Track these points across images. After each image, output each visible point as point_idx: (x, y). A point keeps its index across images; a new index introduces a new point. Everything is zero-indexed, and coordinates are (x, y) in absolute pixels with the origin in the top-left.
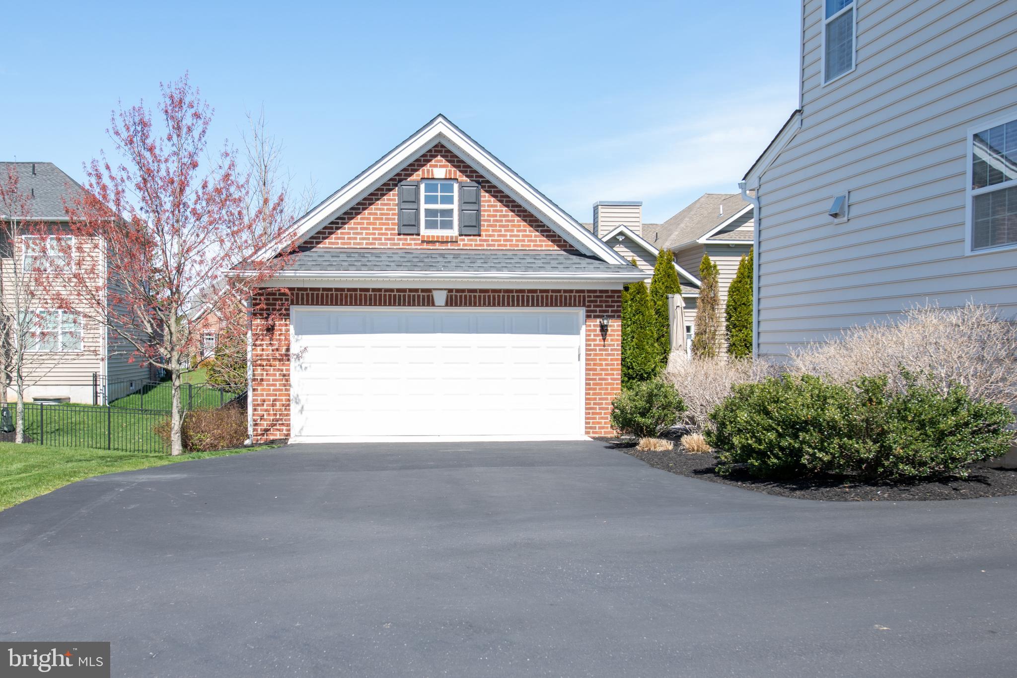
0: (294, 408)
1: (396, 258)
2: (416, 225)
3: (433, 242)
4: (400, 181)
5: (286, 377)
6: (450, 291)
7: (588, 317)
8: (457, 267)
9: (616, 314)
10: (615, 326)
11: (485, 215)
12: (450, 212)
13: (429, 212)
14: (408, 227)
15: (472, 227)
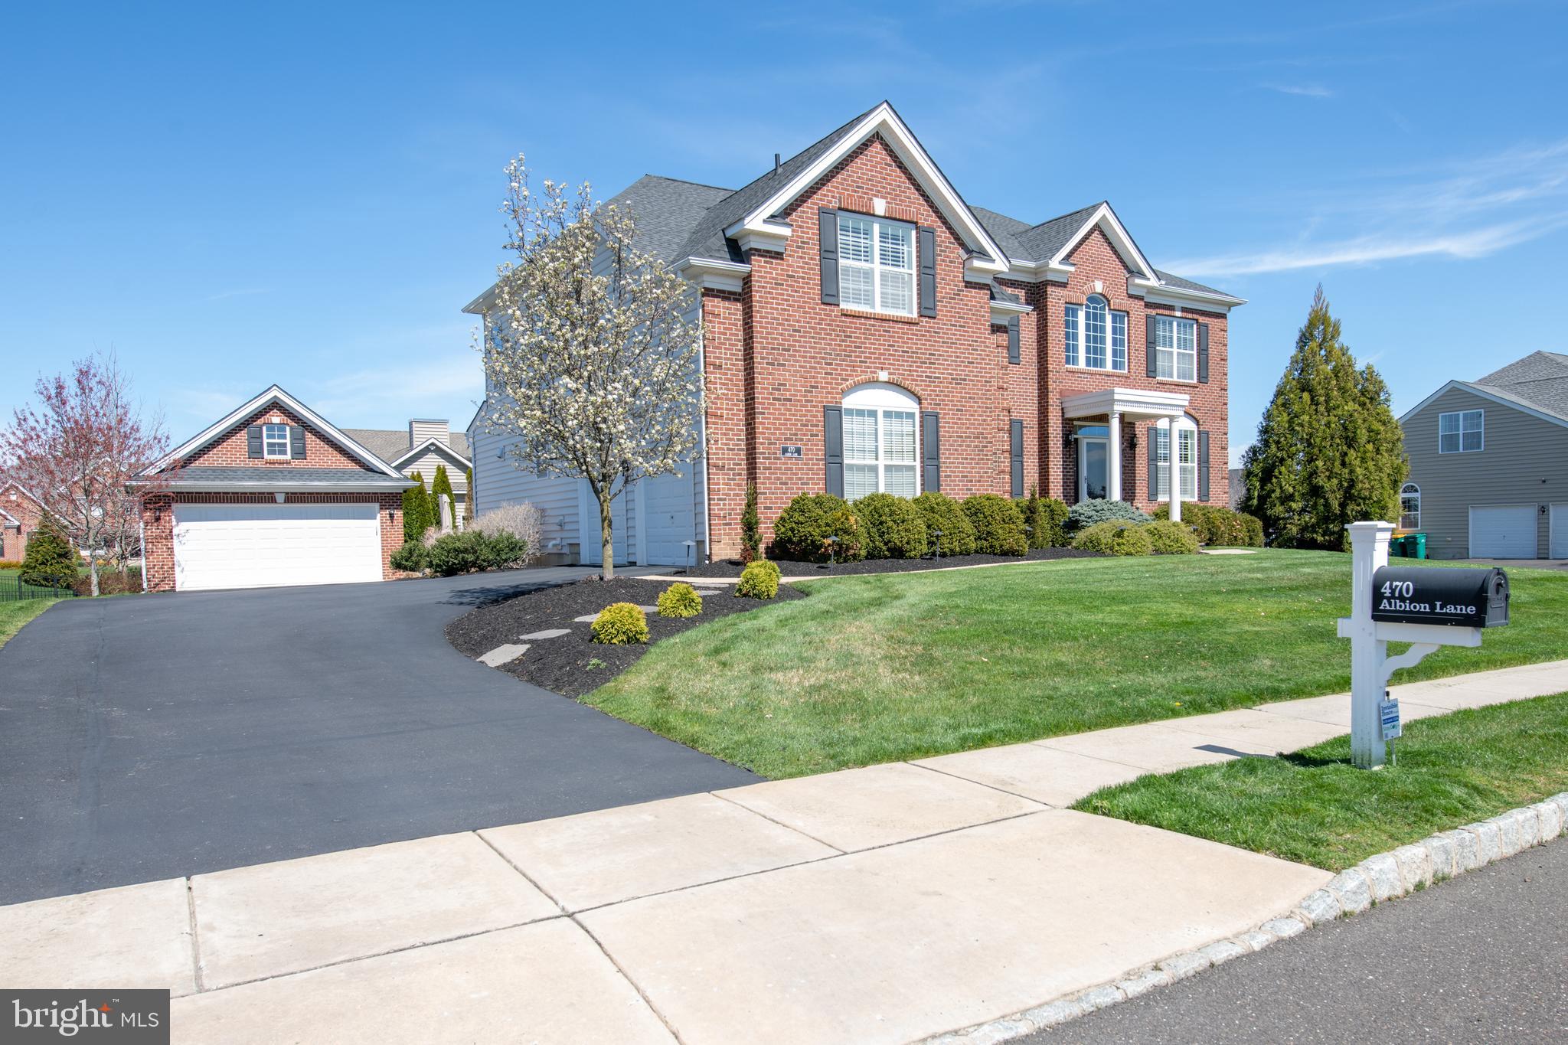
0: (177, 569)
1: (248, 473)
2: (262, 452)
3: (274, 463)
4: (248, 424)
5: (171, 550)
6: (287, 493)
7: (381, 509)
8: (291, 479)
9: (399, 507)
10: (399, 514)
11: (309, 447)
12: (285, 445)
13: (269, 445)
14: (256, 452)
15: (300, 453)
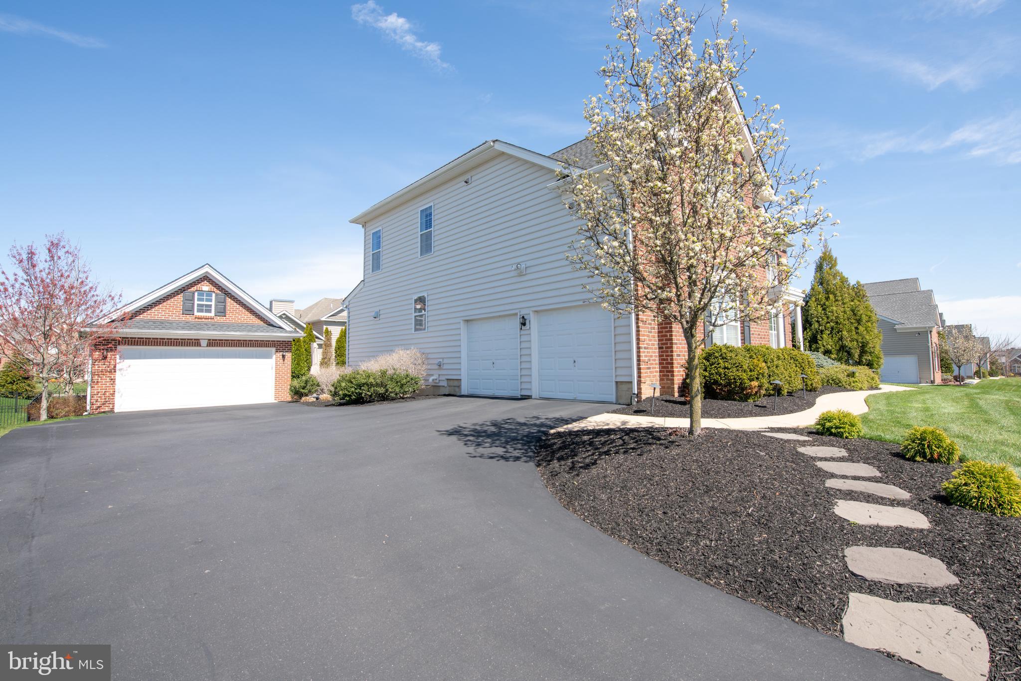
0: (117, 395)
1: (181, 325)
2: (193, 310)
3: (201, 318)
4: (184, 290)
5: (113, 381)
6: (209, 340)
7: (277, 351)
8: (214, 330)
9: (290, 350)
10: (289, 355)
11: (228, 308)
12: (210, 306)
13: (198, 305)
14: (188, 311)
15: (222, 312)
